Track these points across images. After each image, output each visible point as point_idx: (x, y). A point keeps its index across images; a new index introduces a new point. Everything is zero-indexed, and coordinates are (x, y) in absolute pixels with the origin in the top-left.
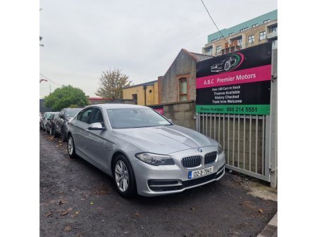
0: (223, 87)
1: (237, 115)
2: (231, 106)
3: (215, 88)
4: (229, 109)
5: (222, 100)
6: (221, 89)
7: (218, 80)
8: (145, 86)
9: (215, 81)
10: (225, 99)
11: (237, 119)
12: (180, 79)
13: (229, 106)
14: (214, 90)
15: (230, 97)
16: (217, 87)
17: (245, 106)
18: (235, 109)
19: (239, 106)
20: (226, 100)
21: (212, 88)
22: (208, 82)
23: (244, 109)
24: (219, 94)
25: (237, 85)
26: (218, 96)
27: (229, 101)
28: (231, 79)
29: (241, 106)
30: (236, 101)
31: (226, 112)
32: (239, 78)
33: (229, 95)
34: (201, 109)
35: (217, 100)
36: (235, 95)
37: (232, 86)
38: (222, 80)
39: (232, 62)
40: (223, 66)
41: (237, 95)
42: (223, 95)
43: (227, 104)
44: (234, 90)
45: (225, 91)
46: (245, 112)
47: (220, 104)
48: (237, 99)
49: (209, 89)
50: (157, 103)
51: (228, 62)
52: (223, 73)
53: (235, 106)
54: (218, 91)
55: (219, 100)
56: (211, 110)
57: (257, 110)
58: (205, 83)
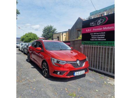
0: (96, 32)
1: (103, 46)
3: (92, 33)
4: (99, 43)
5: (95, 39)
6: (95, 34)
7: (94, 29)
8: (63, 33)
9: (92, 30)
11: (103, 48)
12: (77, 30)
14: (91, 34)
15: (100, 38)
16: (93, 33)
17: (107, 42)
18: (102, 43)
19: (104, 42)
20: (98, 39)
21: (90, 33)
22: (88, 30)
23: (107, 43)
24: (94, 36)
25: (103, 32)
26: (93, 37)
27: (99, 40)
28: (100, 29)
29: (105, 42)
30: (103, 40)
32: (105, 28)
33: (99, 37)
34: (85, 43)
35: (92, 39)
36: (102, 36)
37: (101, 32)
38: (96, 30)
41: (103, 36)
42: (97, 37)
43: (98, 41)
44: (102, 34)
45: (97, 35)
47: (94, 41)
48: (103, 39)
50: (67, 40)
51: (99, 21)
52: (96, 26)
53: (102, 42)
54: (93, 35)
55: (94, 39)
56: (90, 43)
57: (114, 44)
58: (87, 31)
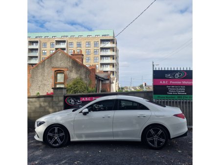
0: (174, 86)
1: (183, 100)
2: (180, 96)
3: (169, 86)
7: (171, 82)
9: (169, 82)
10: (176, 92)
11: (183, 102)
12: (55, 71)
13: (179, 96)
16: (171, 86)
17: (188, 96)
21: (167, 86)
22: (163, 82)
25: (183, 86)
26: (171, 90)
27: (178, 93)
28: (179, 83)
29: (186, 96)
30: (183, 94)
31: (177, 98)
33: (179, 90)
34: (158, 97)
35: (170, 92)
37: (180, 86)
38: (174, 82)
39: (180, 75)
40: (174, 75)
41: (183, 90)
42: (176, 90)
43: (177, 94)
44: (181, 88)
45: (176, 88)
46: (188, 99)
47: (173, 94)
48: (183, 92)
49: (165, 86)
51: (177, 74)
52: (174, 79)
53: (183, 96)
54: (171, 88)
55: (172, 92)
56: (167, 97)
57: (192, 98)
58: (161, 82)
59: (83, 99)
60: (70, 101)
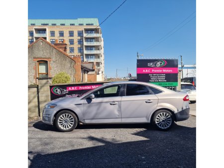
0: (156, 74)
3: (151, 74)
7: (153, 70)
9: (151, 71)
10: (157, 80)
12: (38, 61)
13: (160, 83)
17: (168, 83)
21: (149, 74)
22: (146, 71)
25: (164, 74)
27: (159, 81)
28: (160, 71)
29: (166, 83)
32: (164, 71)
33: (160, 78)
35: (152, 80)
37: (161, 74)
38: (155, 71)
39: (161, 64)
40: (156, 64)
41: (164, 78)
42: (157, 78)
44: (162, 76)
45: (157, 76)
46: (168, 85)
47: (154, 82)
48: (164, 80)
49: (147, 74)
51: (159, 63)
52: (155, 68)
53: (163, 83)
54: (153, 76)
55: (154, 80)
58: (144, 71)
59: (70, 89)
60: (57, 91)
